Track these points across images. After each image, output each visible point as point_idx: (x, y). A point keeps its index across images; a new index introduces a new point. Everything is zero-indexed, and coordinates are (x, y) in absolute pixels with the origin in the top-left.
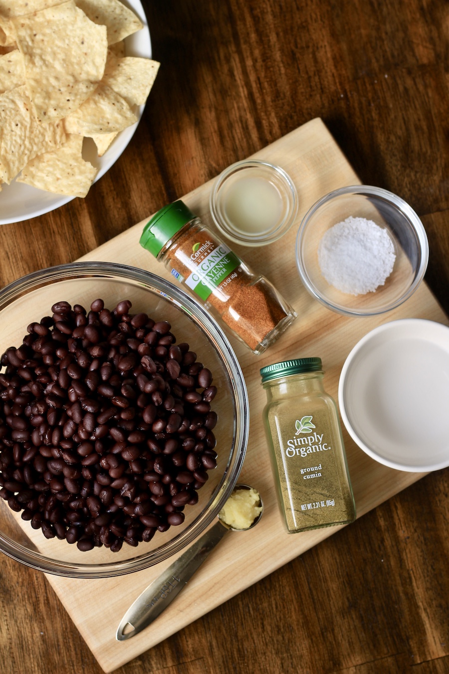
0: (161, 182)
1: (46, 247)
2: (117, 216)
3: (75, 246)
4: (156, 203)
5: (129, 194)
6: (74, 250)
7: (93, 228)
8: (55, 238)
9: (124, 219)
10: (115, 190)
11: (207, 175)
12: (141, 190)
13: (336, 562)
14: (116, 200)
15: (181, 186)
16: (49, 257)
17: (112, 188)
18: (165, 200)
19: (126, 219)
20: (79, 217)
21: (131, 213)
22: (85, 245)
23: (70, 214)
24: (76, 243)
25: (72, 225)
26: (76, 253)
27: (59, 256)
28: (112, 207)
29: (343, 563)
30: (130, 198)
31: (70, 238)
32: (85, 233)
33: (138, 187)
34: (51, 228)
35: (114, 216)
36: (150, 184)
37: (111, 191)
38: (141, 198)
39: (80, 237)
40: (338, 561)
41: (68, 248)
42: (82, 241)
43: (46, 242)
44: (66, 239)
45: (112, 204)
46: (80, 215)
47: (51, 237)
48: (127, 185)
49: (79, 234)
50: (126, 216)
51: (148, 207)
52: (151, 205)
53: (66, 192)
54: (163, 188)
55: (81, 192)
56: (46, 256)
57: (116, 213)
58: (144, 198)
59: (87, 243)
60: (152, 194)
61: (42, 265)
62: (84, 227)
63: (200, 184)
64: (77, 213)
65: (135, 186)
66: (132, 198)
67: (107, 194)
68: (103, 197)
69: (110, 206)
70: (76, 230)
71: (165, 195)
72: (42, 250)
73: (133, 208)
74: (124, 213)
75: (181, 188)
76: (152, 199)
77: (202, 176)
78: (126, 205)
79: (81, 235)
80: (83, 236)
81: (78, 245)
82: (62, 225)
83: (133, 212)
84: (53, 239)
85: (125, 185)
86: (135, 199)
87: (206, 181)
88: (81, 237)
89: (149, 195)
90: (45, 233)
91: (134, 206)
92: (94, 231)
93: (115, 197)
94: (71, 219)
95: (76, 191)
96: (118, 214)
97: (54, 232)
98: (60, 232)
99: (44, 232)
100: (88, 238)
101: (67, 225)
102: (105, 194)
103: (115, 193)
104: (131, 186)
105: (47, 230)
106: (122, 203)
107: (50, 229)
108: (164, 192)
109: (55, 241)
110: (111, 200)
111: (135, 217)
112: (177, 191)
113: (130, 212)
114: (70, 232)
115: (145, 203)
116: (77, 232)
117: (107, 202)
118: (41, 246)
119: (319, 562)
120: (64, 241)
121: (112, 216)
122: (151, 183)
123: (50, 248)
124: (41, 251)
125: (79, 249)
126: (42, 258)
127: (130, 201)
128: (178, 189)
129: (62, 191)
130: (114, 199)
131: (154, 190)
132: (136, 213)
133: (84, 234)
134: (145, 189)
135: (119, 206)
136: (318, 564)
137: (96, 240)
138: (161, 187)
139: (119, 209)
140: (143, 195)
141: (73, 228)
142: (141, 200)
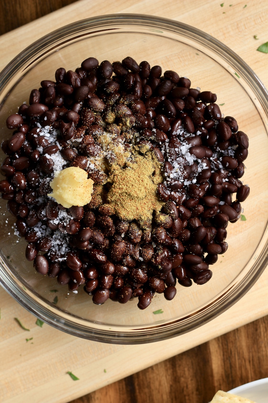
0: (139, 397)
1: (259, 348)
2: (186, 369)
3: (230, 345)
4: (146, 378)
5: (171, 389)
6: (232, 342)
7: (211, 360)
8: (249, 356)
9: (180, 366)
10: (185, 396)
11: (93, 399)
12: (159, 392)
13: (20, 4)
14: (185, 385)
15: (120, 391)
16: (258, 337)
17: (187, 398)
18: (136, 380)
19: (177, 366)
20: (223, 373)
21: (171, 370)
22: (221, 345)
23: (232, 377)
24: (229, 348)
25: (231, 367)
27: (248, 337)
28: (190, 379)
29: (13, 3)
30: (171, 386)
31: (235, 354)
32: (219, 357)
33: (162, 396)
34: (252, 366)
35: (189, 370)
36: (149, 397)
37: (189, 395)
38: (160, 385)
39: (225, 353)
40: (18, 5)
41: (238, 344)
42: (223, 349)
43: (259, 352)
44: (239, 353)
45: (189, 382)
46: (222, 375)
47: (253, 357)
48: (172, 399)
49: (225, 357)
50: (177, 369)
51: (154, 375)
52: (151, 376)
53: (236, 399)
54: (137, 391)
55: (222, 396)
56: (260, 340)
57: (187, 373)
58: (157, 384)
59: (219, 346)
60: (149, 387)
61: (265, 330)
62: (219, 363)
63: (101, 390)
64: (224, 377)
65: (165, 397)
66: (169, 386)
67: (193, 393)
68: (197, 390)
69: (192, 380)
70: (228, 361)
71: (136, 384)
72: (263, 345)
73: (169, 375)
74: (179, 372)
75: (119, 389)
76: (150, 382)
77: (98, 398)
78: (176, 379)
79: (224, 355)
80: (222, 354)
81: (228, 346)
82: (240, 368)
83: (170, 372)
84: (251, 355)
85: (174, 399)
86: (166, 384)
87: (94, 392)
88: (223, 353)
89: (152, 386)
90: (258, 362)
91: (168, 377)
92: (211, 357)
93: (185, 389)
94: (231, 373)
95: (227, 398)
96: (184, 371)
97: (250, 362)
98: (243, 361)
99: (259, 363)
100: (217, 351)
101: (236, 367)
102: (195, 393)
103: (185, 393)
104: (168, 397)
105: (256, 365)
106: (179, 382)
107: (253, 365)
108: (137, 387)
109: (249, 352)
110: (190, 387)
111: (168, 366)
112: (124, 387)
113: (173, 372)
114: (233, 360)
115: (157, 379)
116: (227, 359)
117: (194, 385)
118: (264, 349)
119: (36, 7)
120: (241, 351)
121: (191, 370)
122: (148, 398)
123: (255, 346)
124: (265, 344)
125: (227, 341)
126: (264, 337)
127: (171, 383)
128: (123, 388)
129: (240, 400)
130: (187, 387)
131: (146, 390)
132: (167, 370)
133: (220, 355)
134: (155, 393)
135: (182, 379)
136: (38, 5)
137: (209, 349)
138: (139, 393)
139: (183, 376)
140: (158, 387)
141: (230, 364)
142: (160, 382)
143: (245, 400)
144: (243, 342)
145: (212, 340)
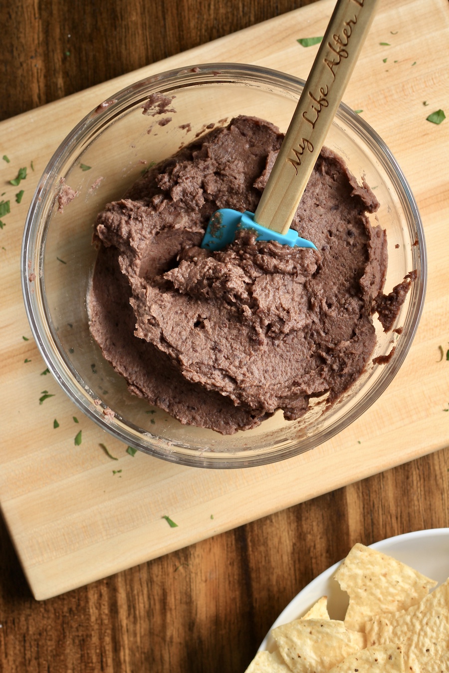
0: (251, 557)
1: (410, 501)
2: (315, 524)
3: (373, 496)
4: (262, 532)
5: (294, 549)
6: (375, 491)
7: (347, 514)
8: (396, 510)
9: (307, 519)
10: (311, 558)
11: (192, 556)
12: (278, 551)
13: (126, 45)
14: (313, 544)
15: (227, 548)
16: (409, 487)
17: (314, 561)
18: (250, 534)
19: (304, 518)
20: (362, 532)
21: (296, 524)
22: (361, 495)
23: (373, 537)
24: (371, 499)
25: (373, 523)
26: (374, 487)
27: (396, 486)
28: (319, 537)
29: (118, 42)
30: (294, 544)
31: (378, 507)
32: (358, 510)
33: (282, 556)
34: (399, 525)
35: (318, 525)
36: (265, 557)
37: (316, 558)
38: (280, 542)
39: (366, 506)
40: (123, 46)
41: (383, 494)
42: (364, 500)
43: (409, 507)
44: (383, 507)
45: (318, 541)
46: (360, 534)
47: (401, 513)
48: (295, 562)
49: (366, 510)
50: (303, 523)
51: (273, 529)
52: (269, 530)
54: (250, 549)
55: (361, 551)
56: (412, 491)
57: (315, 528)
58: (276, 540)
59: (358, 496)
60: (265, 544)
61: (418, 479)
62: (358, 518)
63: (205, 542)
64: (363, 537)
65: (285, 558)
66: (291, 544)
67: (321, 555)
68: (328, 551)
69: (321, 538)
70: (369, 516)
71: (249, 539)
72: (415, 498)
73: (292, 531)
74: (305, 527)
75: (227, 545)
76: (267, 538)
77: (198, 556)
78: (301, 536)
79: (364, 508)
80: (362, 506)
81: (370, 496)
82: (385, 526)
83: (294, 526)
84: (399, 510)
85: (297, 562)
86: (288, 542)
87: (194, 546)
88: (364, 505)
89: (270, 543)
90: (407, 519)
91: (290, 532)
92: (347, 510)
93: (312, 549)
94: (373, 531)
95: (366, 554)
96: (312, 526)
97: (397, 518)
98: (389, 517)
99: (409, 520)
100: (355, 502)
101: (379, 524)
102: (324, 555)
103: (312, 554)
104: (290, 559)
105: (405, 523)
106: (305, 540)
107: (402, 523)
108: (250, 544)
109: (397, 506)
110: (318, 546)
111: (292, 518)
112: (234, 542)
113: (297, 526)
114: (376, 515)
115: (277, 534)
116: (368, 513)
117: (324, 545)
118: (416, 503)
119: (147, 49)
120: (386, 505)
121: (321, 525)
122: (263, 559)
123: (405, 498)
124: (418, 497)
125: (369, 491)
126: (417, 488)
127: (294, 541)
128: (232, 544)
129: (383, 559)
130: (315, 546)
131: (262, 548)
132: (290, 524)
133: (360, 508)
134: (273, 552)
135: (309, 537)
136: (149, 47)
137: (346, 499)
138: (252, 551)
139: (310, 533)
140: (277, 545)
141: (372, 519)
142: (280, 538)
143: (390, 559)
144: (390, 492)
145: (349, 485)
